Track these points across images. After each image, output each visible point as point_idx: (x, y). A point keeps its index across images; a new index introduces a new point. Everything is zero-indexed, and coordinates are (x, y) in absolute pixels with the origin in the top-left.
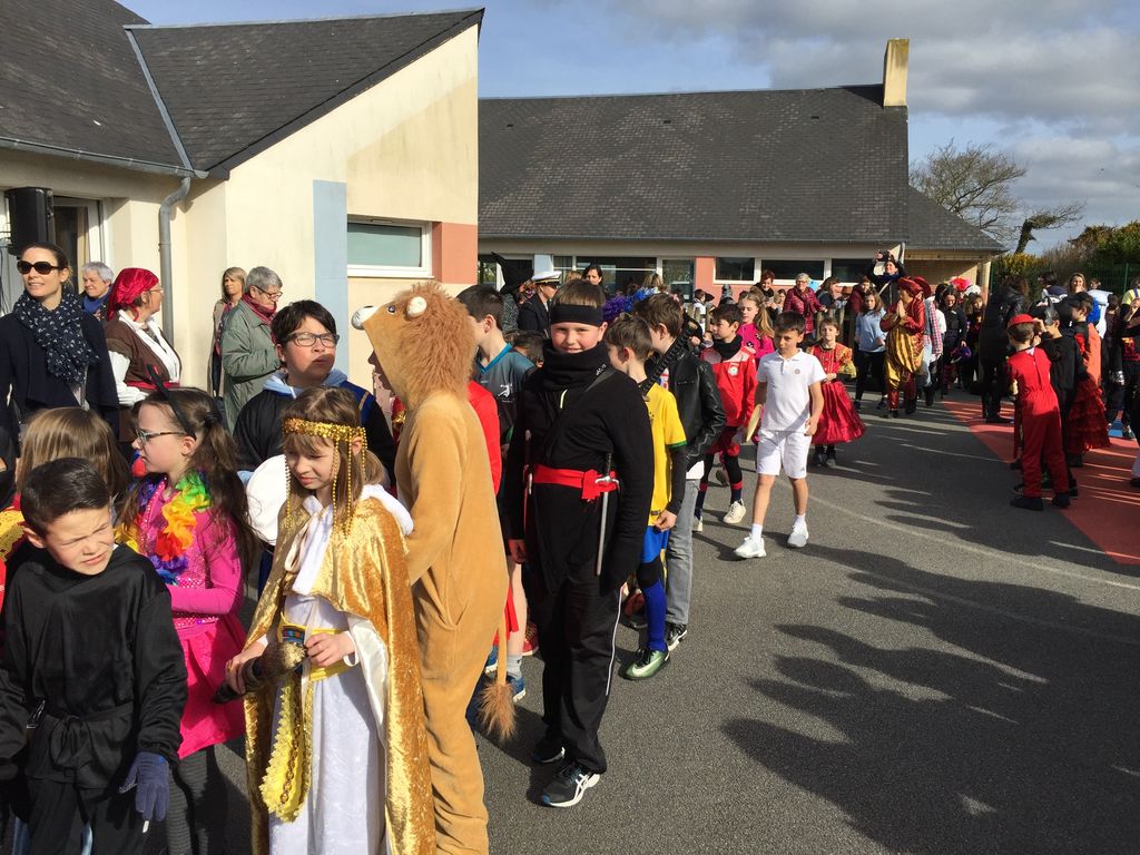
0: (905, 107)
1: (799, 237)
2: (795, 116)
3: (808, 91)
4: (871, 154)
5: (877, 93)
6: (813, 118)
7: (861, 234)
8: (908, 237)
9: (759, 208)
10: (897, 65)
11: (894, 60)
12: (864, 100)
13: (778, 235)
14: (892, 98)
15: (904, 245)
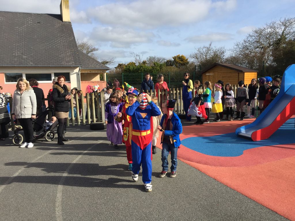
0: (70, 22)
1: (40, 64)
2: (31, 21)
3: (35, 14)
4: (62, 36)
5: (60, 17)
6: (38, 23)
7: (64, 64)
8: (81, 65)
9: (22, 53)
10: (66, 8)
11: (64, 6)
12: (55, 19)
13: (31, 64)
14: (65, 18)
15: (80, 67)
